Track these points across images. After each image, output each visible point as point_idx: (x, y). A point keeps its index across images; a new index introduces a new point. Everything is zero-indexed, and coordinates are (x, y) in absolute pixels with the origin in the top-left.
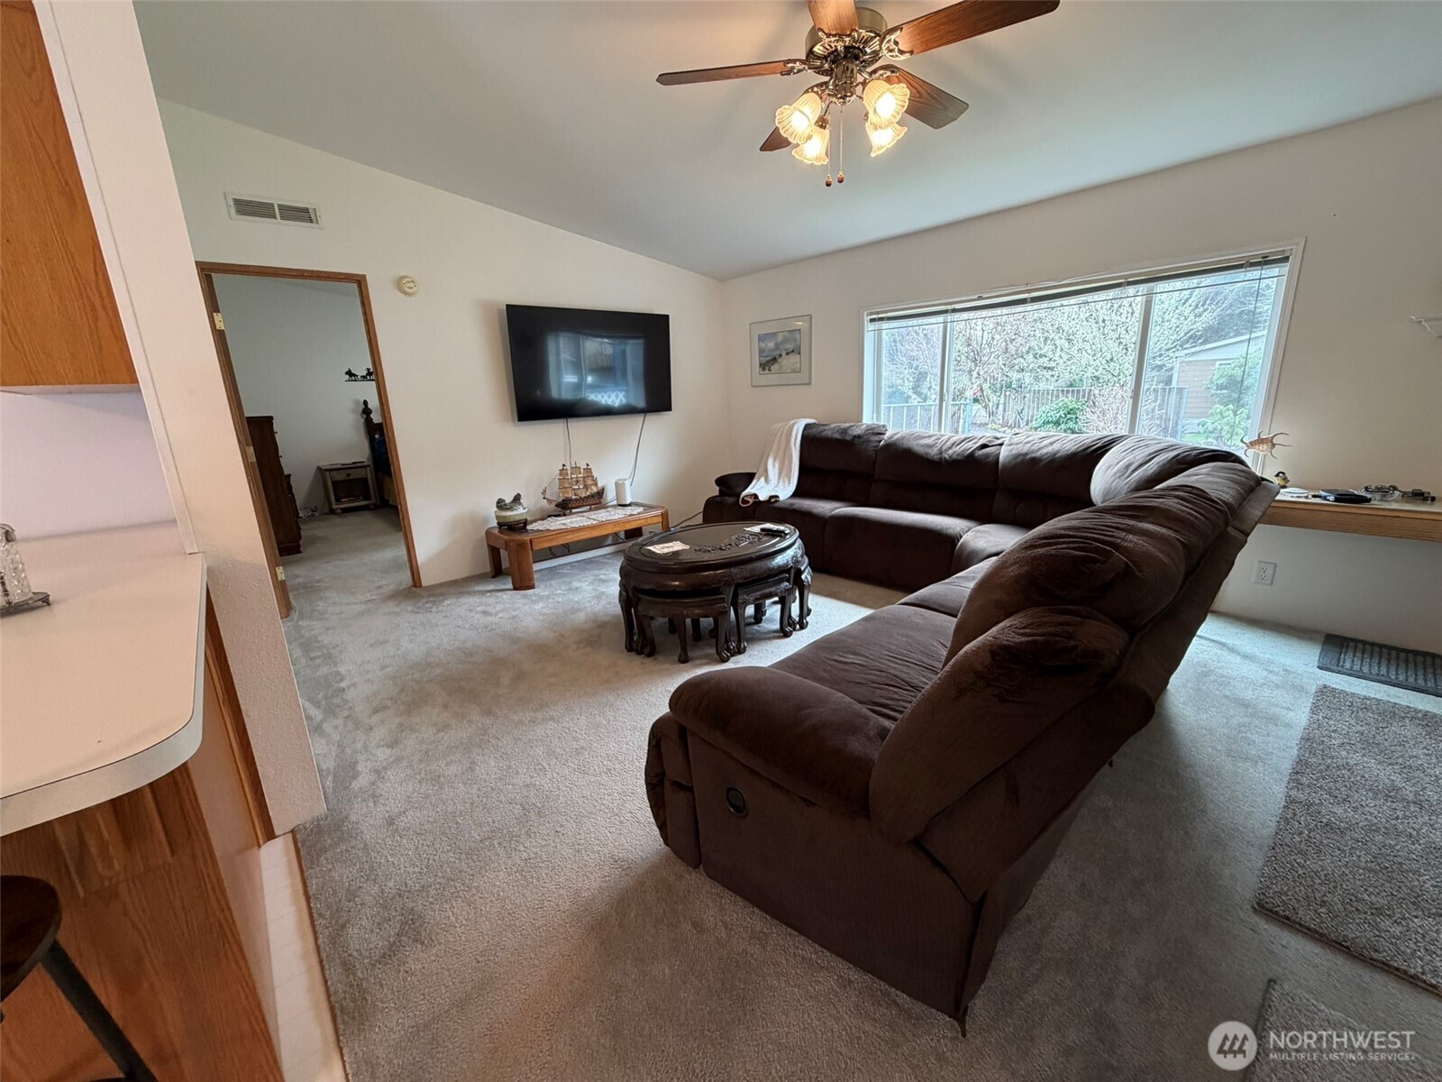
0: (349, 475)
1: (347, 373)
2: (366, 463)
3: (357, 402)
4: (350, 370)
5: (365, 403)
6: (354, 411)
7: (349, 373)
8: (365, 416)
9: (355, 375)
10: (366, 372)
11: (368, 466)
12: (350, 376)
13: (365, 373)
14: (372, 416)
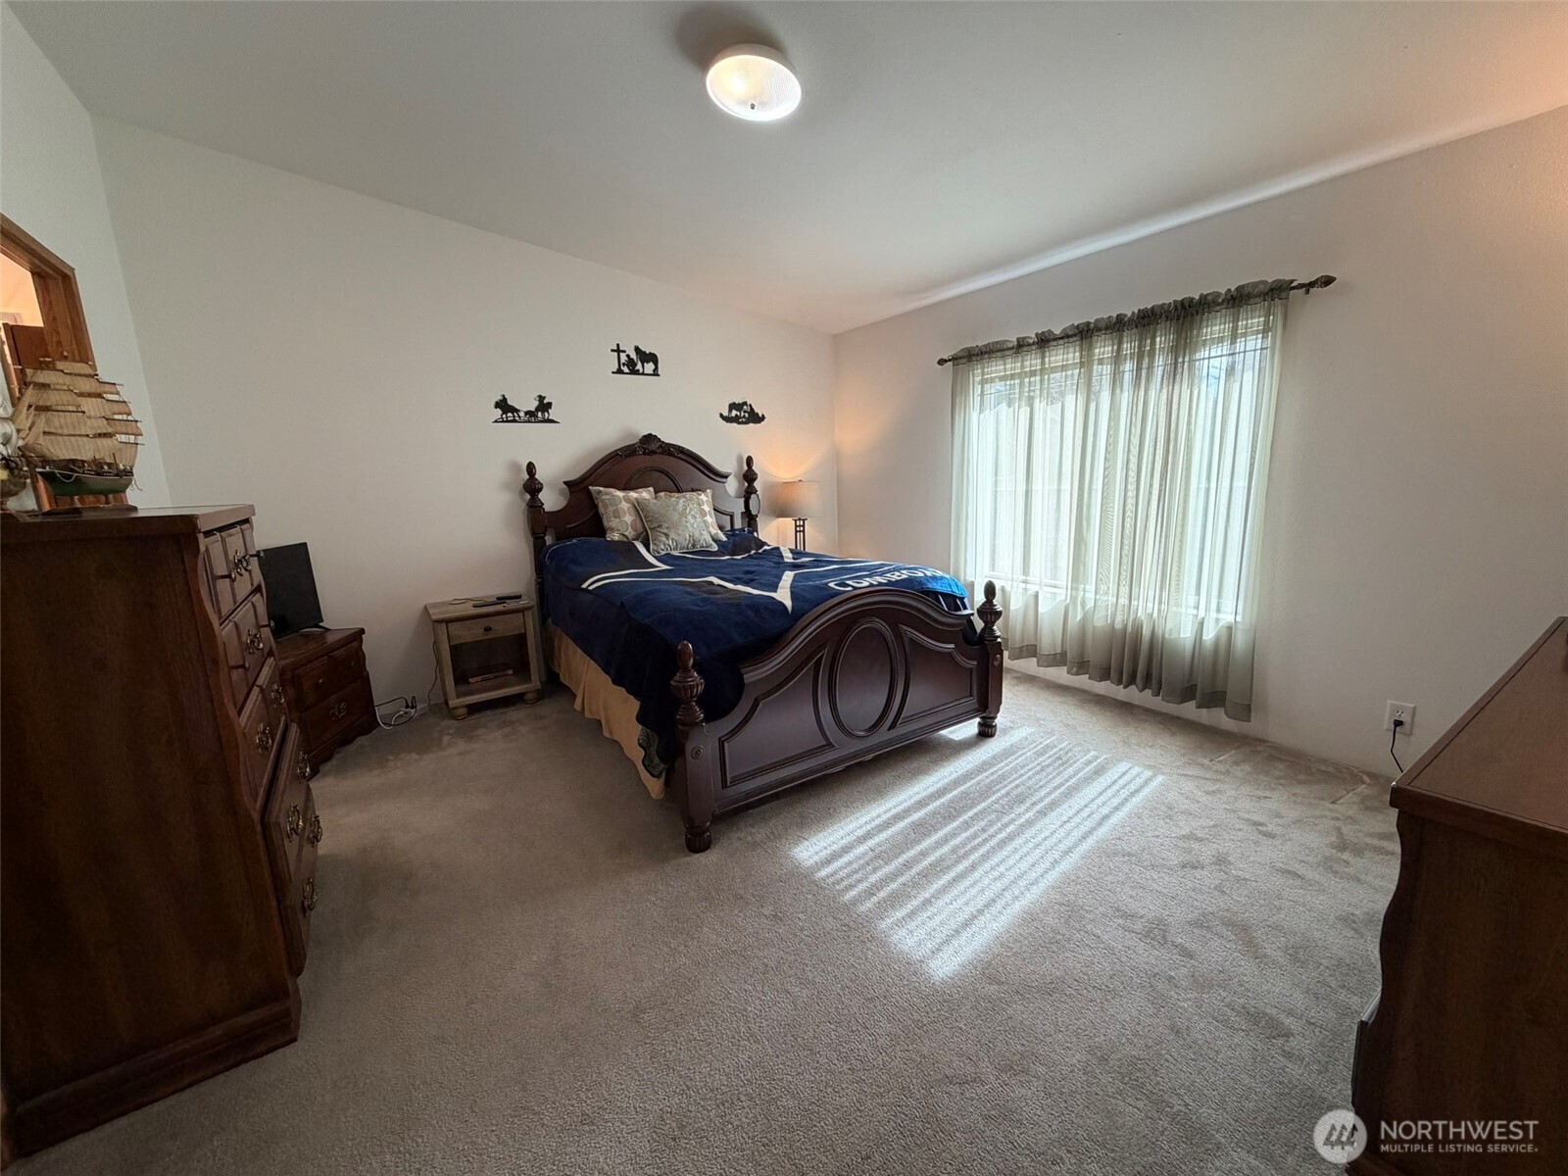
0: (488, 629)
1: (498, 405)
2: (523, 603)
3: (515, 466)
4: (504, 399)
5: (531, 468)
6: (506, 486)
7: (503, 405)
8: (528, 497)
9: (514, 410)
10: (536, 403)
11: (530, 608)
12: (505, 412)
13: (533, 405)
14: (541, 496)
